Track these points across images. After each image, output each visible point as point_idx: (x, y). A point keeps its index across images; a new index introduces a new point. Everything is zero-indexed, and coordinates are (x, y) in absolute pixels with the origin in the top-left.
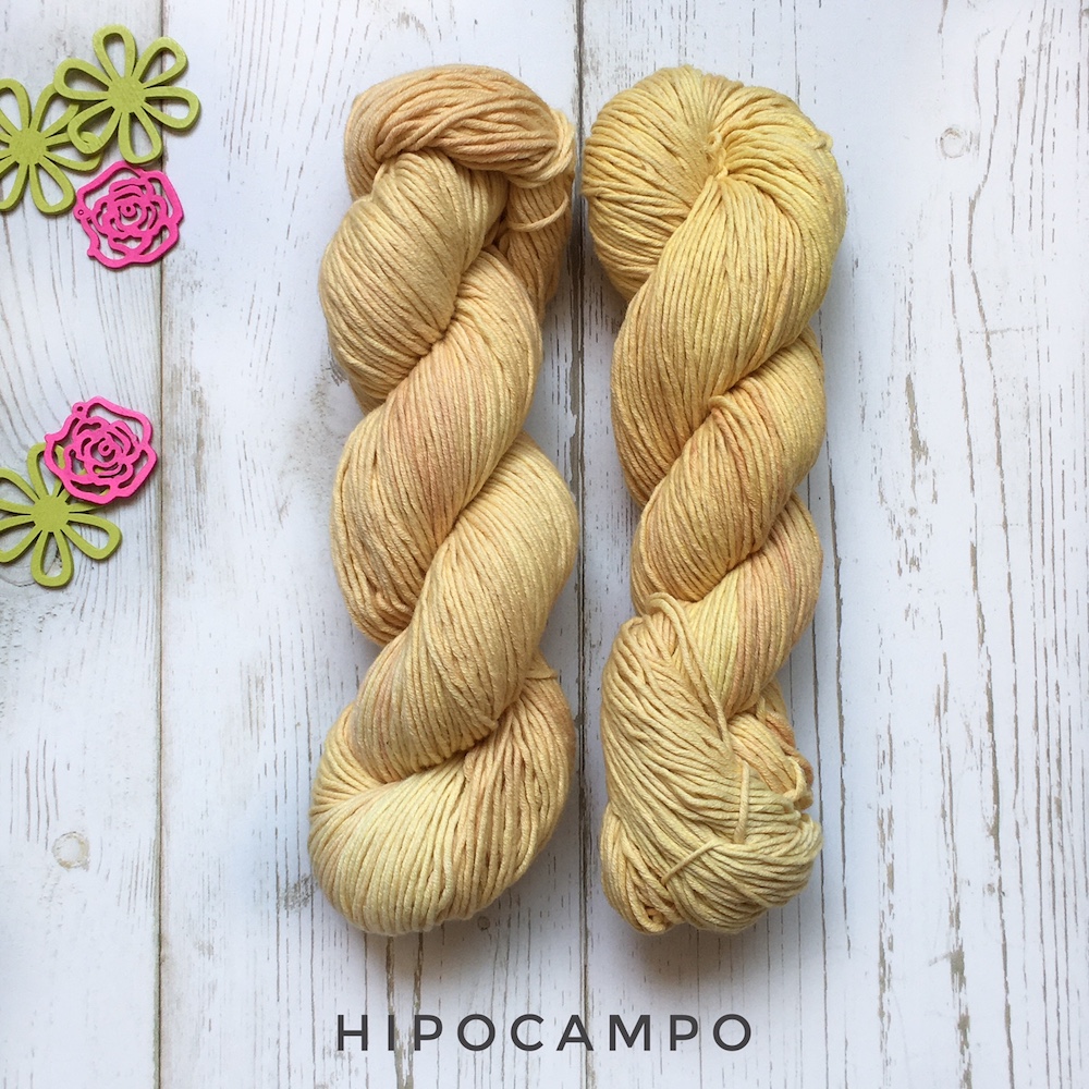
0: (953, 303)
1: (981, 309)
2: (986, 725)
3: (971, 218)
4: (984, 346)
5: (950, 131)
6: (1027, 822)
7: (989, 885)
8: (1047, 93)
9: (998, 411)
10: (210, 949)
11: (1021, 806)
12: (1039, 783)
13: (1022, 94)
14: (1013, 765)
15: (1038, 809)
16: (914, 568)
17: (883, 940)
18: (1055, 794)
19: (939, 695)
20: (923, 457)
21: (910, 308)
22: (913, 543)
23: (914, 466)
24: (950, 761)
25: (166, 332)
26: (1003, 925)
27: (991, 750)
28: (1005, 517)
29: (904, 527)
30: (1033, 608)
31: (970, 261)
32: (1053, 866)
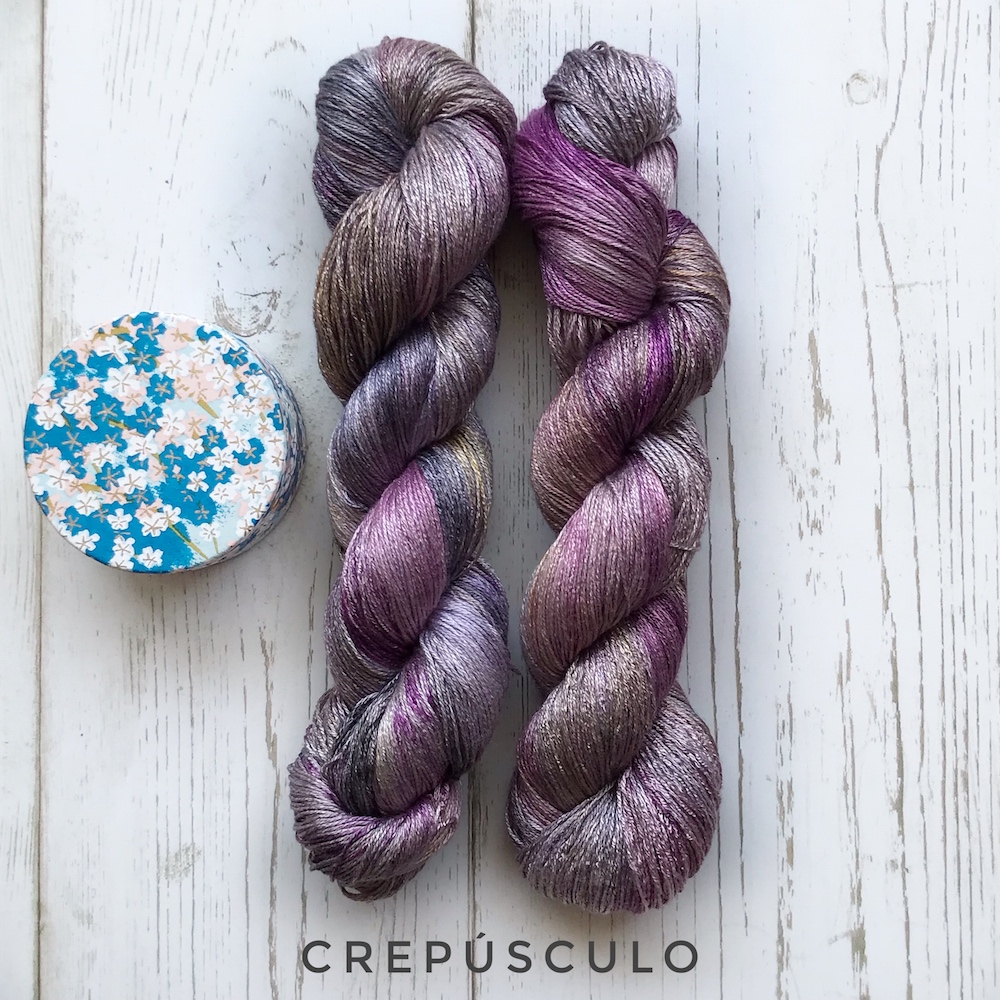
0: (859, 255)
1: (888, 261)
2: (890, 695)
3: (878, 167)
4: (892, 300)
5: (856, 76)
6: (932, 796)
7: (892, 861)
8: (957, 37)
9: (904, 369)
10: (90, 918)
11: (925, 779)
12: (945, 756)
13: (931, 37)
14: (918, 737)
15: (944, 782)
16: (816, 531)
17: (782, 918)
18: (961, 766)
19: (841, 662)
20: (826, 416)
21: (814, 260)
22: (815, 506)
23: (816, 426)
24: (852, 732)
25: (47, 285)
26: (906, 902)
27: (895, 720)
28: (912, 479)
29: (805, 488)
30: (940, 574)
31: (877, 212)
32: (958, 843)
